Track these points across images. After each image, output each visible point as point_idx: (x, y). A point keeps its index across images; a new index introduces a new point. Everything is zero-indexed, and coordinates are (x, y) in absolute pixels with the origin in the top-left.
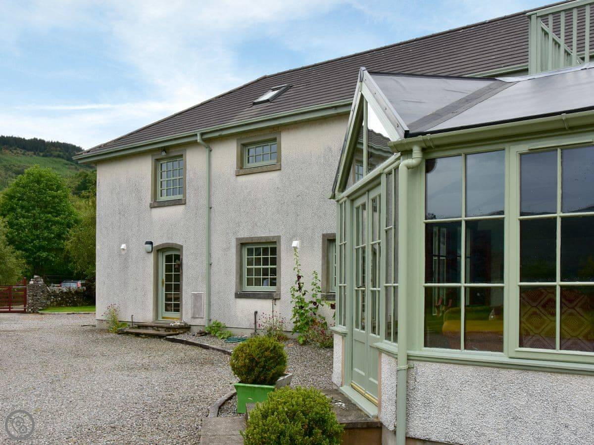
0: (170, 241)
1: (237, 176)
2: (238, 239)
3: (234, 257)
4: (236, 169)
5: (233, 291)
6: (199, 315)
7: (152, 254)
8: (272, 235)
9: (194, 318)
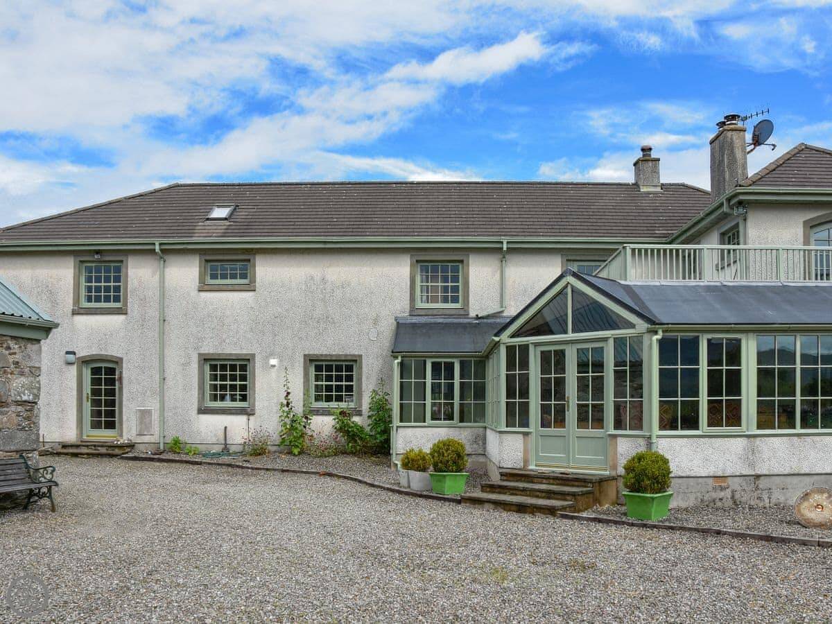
0: (103, 353)
1: (199, 291)
2: (200, 355)
3: (196, 372)
4: (198, 284)
5: (195, 406)
6: (148, 432)
7: (75, 367)
8: (244, 352)
9: (140, 435)
